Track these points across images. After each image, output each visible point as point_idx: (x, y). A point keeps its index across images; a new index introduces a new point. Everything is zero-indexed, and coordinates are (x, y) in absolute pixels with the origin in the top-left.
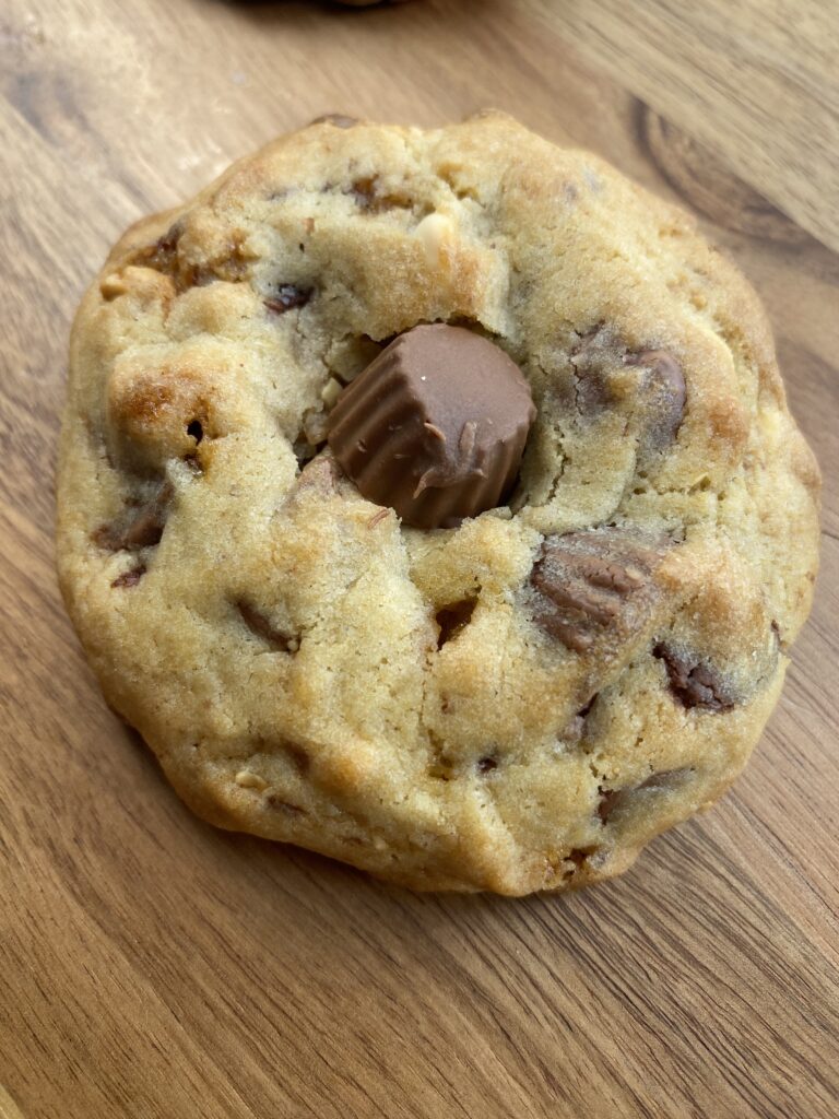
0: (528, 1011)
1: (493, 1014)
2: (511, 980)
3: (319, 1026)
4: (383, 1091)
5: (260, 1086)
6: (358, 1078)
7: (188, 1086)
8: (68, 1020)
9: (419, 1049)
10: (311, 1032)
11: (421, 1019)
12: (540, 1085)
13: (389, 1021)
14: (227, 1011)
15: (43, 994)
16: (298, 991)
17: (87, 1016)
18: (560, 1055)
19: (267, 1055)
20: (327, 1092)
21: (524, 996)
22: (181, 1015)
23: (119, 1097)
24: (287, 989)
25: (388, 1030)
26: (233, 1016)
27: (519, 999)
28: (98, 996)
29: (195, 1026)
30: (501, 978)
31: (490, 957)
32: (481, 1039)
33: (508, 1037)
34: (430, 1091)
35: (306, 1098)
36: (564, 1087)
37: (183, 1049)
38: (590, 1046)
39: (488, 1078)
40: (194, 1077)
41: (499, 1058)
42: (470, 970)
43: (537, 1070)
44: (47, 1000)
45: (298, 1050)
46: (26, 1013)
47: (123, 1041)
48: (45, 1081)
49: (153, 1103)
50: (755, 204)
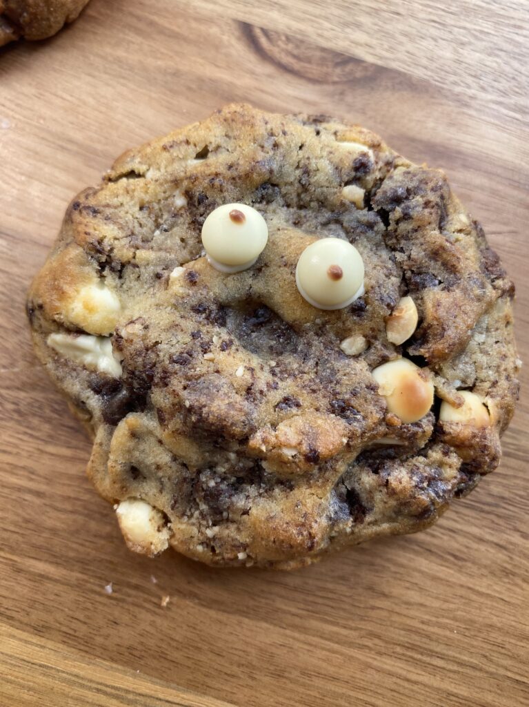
1: (419, 545)
3: (347, 594)
4: (389, 604)
5: (337, 634)
6: (377, 605)
7: (306, 652)
8: (236, 658)
9: (395, 578)
10: (345, 599)
11: (389, 566)
12: (452, 562)
13: (376, 574)
14: (304, 612)
15: (218, 655)
16: (330, 586)
17: (244, 651)
18: (456, 545)
19: (331, 619)
20: (366, 618)
22: (285, 626)
23: (279, 674)
24: (325, 588)
25: (377, 578)
26: (308, 613)
28: (243, 640)
29: (295, 627)
32: (419, 559)
33: (430, 551)
34: (409, 592)
35: (359, 626)
36: (464, 557)
37: (294, 638)
38: (466, 535)
39: (430, 572)
40: (307, 647)
41: (431, 561)
43: (449, 557)
44: (221, 656)
45: (344, 610)
46: (215, 667)
47: (266, 651)
48: (241, 688)
49: (295, 667)
50: (339, 60)
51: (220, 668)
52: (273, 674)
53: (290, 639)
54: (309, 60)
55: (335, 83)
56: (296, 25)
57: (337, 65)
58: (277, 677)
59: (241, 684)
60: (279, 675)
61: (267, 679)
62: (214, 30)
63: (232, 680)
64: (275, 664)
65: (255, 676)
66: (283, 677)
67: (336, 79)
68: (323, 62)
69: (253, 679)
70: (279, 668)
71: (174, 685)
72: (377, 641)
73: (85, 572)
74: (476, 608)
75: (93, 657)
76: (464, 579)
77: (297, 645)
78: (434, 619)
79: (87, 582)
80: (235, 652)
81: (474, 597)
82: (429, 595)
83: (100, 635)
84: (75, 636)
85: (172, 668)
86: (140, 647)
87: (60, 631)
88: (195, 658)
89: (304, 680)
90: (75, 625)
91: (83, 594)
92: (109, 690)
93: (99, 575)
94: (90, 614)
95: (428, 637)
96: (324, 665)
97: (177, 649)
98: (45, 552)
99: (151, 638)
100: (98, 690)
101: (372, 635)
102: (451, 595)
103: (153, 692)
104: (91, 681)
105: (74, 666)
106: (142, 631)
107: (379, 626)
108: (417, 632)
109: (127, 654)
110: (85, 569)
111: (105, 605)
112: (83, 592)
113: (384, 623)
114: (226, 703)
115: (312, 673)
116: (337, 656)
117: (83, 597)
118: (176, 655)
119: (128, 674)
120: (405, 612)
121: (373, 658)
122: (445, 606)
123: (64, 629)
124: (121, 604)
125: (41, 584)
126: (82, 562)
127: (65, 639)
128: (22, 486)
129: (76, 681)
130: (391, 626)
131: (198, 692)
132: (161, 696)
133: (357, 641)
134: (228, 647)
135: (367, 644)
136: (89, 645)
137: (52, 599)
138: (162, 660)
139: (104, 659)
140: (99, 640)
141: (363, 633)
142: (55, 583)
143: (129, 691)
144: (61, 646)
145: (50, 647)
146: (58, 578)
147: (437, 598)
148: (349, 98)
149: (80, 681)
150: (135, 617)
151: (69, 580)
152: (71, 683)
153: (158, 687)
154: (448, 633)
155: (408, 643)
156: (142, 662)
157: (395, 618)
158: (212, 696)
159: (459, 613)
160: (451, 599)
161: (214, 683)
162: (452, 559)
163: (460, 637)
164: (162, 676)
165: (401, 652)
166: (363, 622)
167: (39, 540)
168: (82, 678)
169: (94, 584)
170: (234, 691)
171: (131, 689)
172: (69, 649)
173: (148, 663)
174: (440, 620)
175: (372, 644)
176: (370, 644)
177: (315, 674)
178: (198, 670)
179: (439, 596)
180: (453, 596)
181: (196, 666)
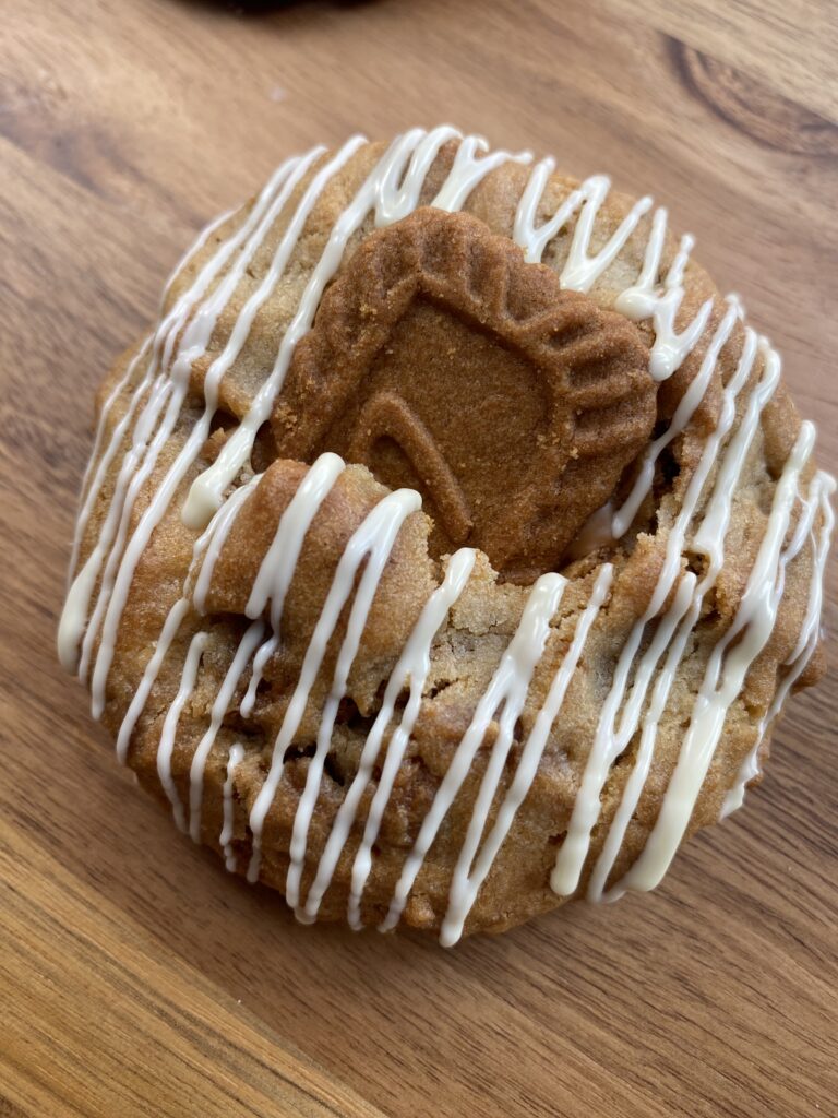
0: (813, 917)
1: (783, 928)
2: (791, 894)
3: (637, 977)
4: (708, 1017)
5: (604, 1044)
6: (685, 1013)
7: (539, 1060)
8: (413, 1032)
9: (729, 974)
10: (632, 985)
11: (724, 948)
13: (696, 956)
14: (554, 986)
15: (384, 1016)
16: (611, 952)
17: (430, 1024)
19: (600, 1015)
20: (661, 1032)
21: (806, 905)
22: (513, 1001)
23: (482, 1085)
24: (600, 954)
25: (697, 965)
26: (559, 989)
27: (802, 909)
28: (434, 1004)
29: (530, 1007)
30: (782, 895)
31: (767, 879)
32: (779, 951)
33: (802, 944)
34: (749, 1007)
35: (644, 1042)
37: (526, 1030)
39: (796, 983)
40: (542, 1050)
41: (799, 963)
42: (752, 894)
44: (389, 1019)
45: (624, 1003)
46: (374, 1037)
47: (469, 1037)
48: (410, 1090)
49: (513, 1082)
50: (808, 122)
51: (381, 1040)
52: (471, 1082)
53: (519, 1030)
54: (761, 112)
55: (795, 153)
56: (751, 59)
57: (804, 128)
58: (476, 1089)
59: (409, 1081)
60: (480, 1087)
61: (457, 1088)
62: (624, 39)
63: (397, 1069)
64: (479, 1064)
65: (438, 1075)
66: (487, 1092)
67: (799, 148)
68: (783, 119)
69: (435, 1080)
70: (483, 1075)
71: (293, 1046)
72: (670, 1080)
75: (170, 952)
77: (527, 1041)
78: (783, 1071)
80: (413, 1019)
82: (783, 1025)
83: (194, 918)
84: (152, 907)
85: (298, 1013)
86: (254, 960)
87: (130, 889)
88: (343, 1009)
89: (523, 1111)
90: (157, 887)
92: (180, 1019)
94: (186, 877)
95: (767, 1102)
96: (566, 1094)
97: (317, 982)
99: (277, 950)
100: (162, 1014)
101: (665, 1066)
102: (824, 1037)
103: (254, 1048)
104: (155, 993)
105: (136, 958)
106: (266, 934)
107: (681, 1053)
108: (747, 1086)
109: (229, 965)
113: (692, 1052)
114: (374, 1109)
115: (542, 1104)
116: (594, 1085)
118: (312, 994)
119: (222, 1001)
120: (735, 1042)
121: (656, 1109)
122: (809, 1053)
123: (137, 888)
125: (123, 800)
127: (133, 907)
129: (130, 985)
130: (703, 1060)
131: (331, 1072)
132: (265, 1059)
133: (635, 1069)
134: (404, 1008)
135: (651, 1079)
136: (170, 929)
138: (285, 994)
139: (188, 962)
140: (189, 925)
141: (650, 1056)
143: (215, 1033)
144: (124, 915)
145: (105, 912)
148: (814, 180)
149: (137, 988)
152: (121, 987)
153: (266, 1041)
154: (803, 1105)
155: (726, 1100)
156: (251, 988)
157: (714, 1047)
158: (355, 1088)
159: (832, 1072)
160: (821, 1044)
161: (362, 1064)
164: (278, 1023)
166: (652, 1037)
168: (142, 984)
170: (394, 1092)
171: (218, 1030)
172: (135, 926)
173: (261, 993)
174: (795, 1076)
175: (662, 1083)
176: (658, 1083)
177: (545, 1106)
178: (343, 1033)
179: (802, 1032)
180: (828, 1040)
181: (341, 1025)
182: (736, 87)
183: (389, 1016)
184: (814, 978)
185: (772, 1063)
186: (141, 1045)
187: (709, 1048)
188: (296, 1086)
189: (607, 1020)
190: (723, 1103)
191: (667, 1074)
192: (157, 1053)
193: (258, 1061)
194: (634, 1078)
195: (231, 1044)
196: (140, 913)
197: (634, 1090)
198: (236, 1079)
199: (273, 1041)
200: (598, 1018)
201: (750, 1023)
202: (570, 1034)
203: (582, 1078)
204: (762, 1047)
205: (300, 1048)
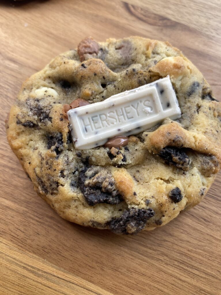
1: (188, 213)
4: (172, 239)
5: (147, 252)
6: (166, 239)
7: (130, 259)
8: (95, 259)
9: (176, 227)
12: (204, 222)
18: (205, 214)
20: (161, 245)
22: (120, 245)
29: (126, 246)
32: (188, 219)
33: (193, 216)
34: (182, 234)
35: (157, 249)
36: (209, 220)
38: (210, 210)
39: (193, 226)
40: (131, 257)
41: (193, 221)
43: (202, 220)
44: (88, 257)
45: (151, 240)
46: (84, 262)
47: (111, 257)
48: (97, 275)
49: (124, 267)
50: (161, 18)
51: (87, 263)
52: (113, 269)
53: (123, 252)
54: (149, 17)
56: (145, 5)
57: (160, 20)
58: (115, 271)
59: (96, 272)
60: (116, 270)
61: (109, 271)
62: (113, 4)
63: (92, 269)
64: (114, 264)
65: (104, 269)
66: (118, 271)
67: (160, 25)
68: (155, 18)
69: (103, 270)
70: (116, 266)
71: (62, 269)
72: (165, 258)
73: (27, 207)
74: (215, 246)
75: (24, 250)
76: (209, 231)
77: (126, 255)
78: (194, 249)
79: (28, 212)
80: (95, 255)
81: (214, 241)
82: (192, 237)
83: (30, 239)
84: (17, 238)
85: (63, 260)
86: (48, 248)
87: (10, 235)
88: (75, 256)
89: (128, 274)
90: (18, 233)
91: (25, 218)
92: (29, 268)
93: (34, 210)
94: (26, 228)
95: (191, 258)
96: (139, 267)
97: (67, 250)
98: (10, 196)
99: (54, 244)
100: (24, 268)
102: (203, 239)
103: (51, 272)
104: (21, 262)
105: (14, 253)
106: (51, 240)
107: (167, 250)
108: (186, 255)
109: (42, 250)
110: (28, 206)
111: (34, 224)
112: (25, 217)
113: (170, 249)
114: (87, 282)
115: (133, 271)
116: (145, 263)
117: (25, 219)
118: (66, 254)
119: (40, 261)
120: (180, 244)
121: (163, 266)
122: (200, 243)
123: (13, 234)
124: (42, 225)
125: (6, 211)
126: (27, 203)
127: (12, 239)
128: (5, 165)
129: (14, 261)
130: (173, 251)
131: (74, 274)
132: (55, 274)
133: (156, 257)
134: (92, 253)
135: (161, 258)
136: (24, 244)
137: (9, 218)
138: (58, 255)
139: (30, 252)
140: (29, 241)
141: (159, 252)
142: (12, 211)
143: (40, 270)
144: (10, 242)
145: (4, 242)
146: (14, 209)
147: (196, 239)
148: (164, 32)
149: (16, 262)
150: (48, 232)
151: (20, 211)
152: (11, 262)
153: (55, 269)
154: (201, 257)
155: (181, 260)
156: (48, 255)
157: (175, 247)
158: (81, 277)
159: (207, 248)
160: (202, 240)
161: (83, 270)
162: (203, 220)
163: (206, 260)
164: (57, 263)
165: (177, 264)
166: (159, 247)
167: (8, 190)
169: (31, 214)
170: (93, 276)
171: (41, 269)
172: (13, 245)
173: (51, 256)
174: (197, 250)
175: (163, 259)
176: (162, 259)
177: (134, 271)
178: (76, 263)
179: (197, 238)
180: (204, 239)
181: (75, 261)
182: (142, 12)
183: (88, 256)
184: (197, 224)
185: (191, 248)
186: (19, 277)
187: (174, 247)
188: (65, 280)
189: (146, 245)
190: (180, 261)
191: (164, 256)
192: (24, 279)
193: (53, 275)
194: (156, 259)
195: (45, 272)
196: (14, 241)
197: (157, 262)
198: (48, 282)
199: (57, 269)
200: (144, 245)
201: (183, 239)
202: (137, 251)
203: (143, 262)
204: (187, 244)
205: (64, 269)
